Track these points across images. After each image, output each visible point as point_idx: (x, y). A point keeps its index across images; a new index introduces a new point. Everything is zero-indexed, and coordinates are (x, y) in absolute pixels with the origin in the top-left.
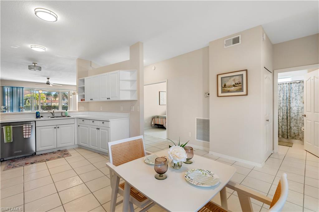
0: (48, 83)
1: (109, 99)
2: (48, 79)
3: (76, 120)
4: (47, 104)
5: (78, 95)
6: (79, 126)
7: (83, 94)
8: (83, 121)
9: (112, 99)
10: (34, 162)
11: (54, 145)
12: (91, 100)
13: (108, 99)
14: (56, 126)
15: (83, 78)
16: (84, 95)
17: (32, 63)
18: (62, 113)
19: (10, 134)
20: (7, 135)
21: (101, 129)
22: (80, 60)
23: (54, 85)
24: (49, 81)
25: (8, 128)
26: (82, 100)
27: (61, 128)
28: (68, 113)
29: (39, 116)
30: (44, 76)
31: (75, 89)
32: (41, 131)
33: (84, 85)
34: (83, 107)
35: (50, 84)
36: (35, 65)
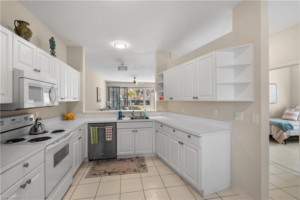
0: (135, 82)
1: (197, 98)
2: (135, 78)
3: (154, 123)
4: (138, 99)
5: (157, 93)
6: (157, 131)
7: (162, 91)
8: (161, 126)
9: (200, 99)
10: (112, 172)
11: (132, 151)
12: (170, 99)
13: (194, 98)
14: (134, 129)
15: (162, 72)
16: (163, 93)
17: (120, 64)
18: (141, 113)
19: (95, 135)
20: (93, 136)
21: (185, 145)
22: (158, 52)
23: (139, 83)
24: (135, 80)
25: (94, 129)
26: (160, 99)
27: (139, 132)
28: (147, 114)
29: (121, 115)
30: (132, 76)
31: (154, 86)
32: (120, 133)
33: (163, 81)
34: (162, 107)
35: (136, 83)
36: (123, 66)
